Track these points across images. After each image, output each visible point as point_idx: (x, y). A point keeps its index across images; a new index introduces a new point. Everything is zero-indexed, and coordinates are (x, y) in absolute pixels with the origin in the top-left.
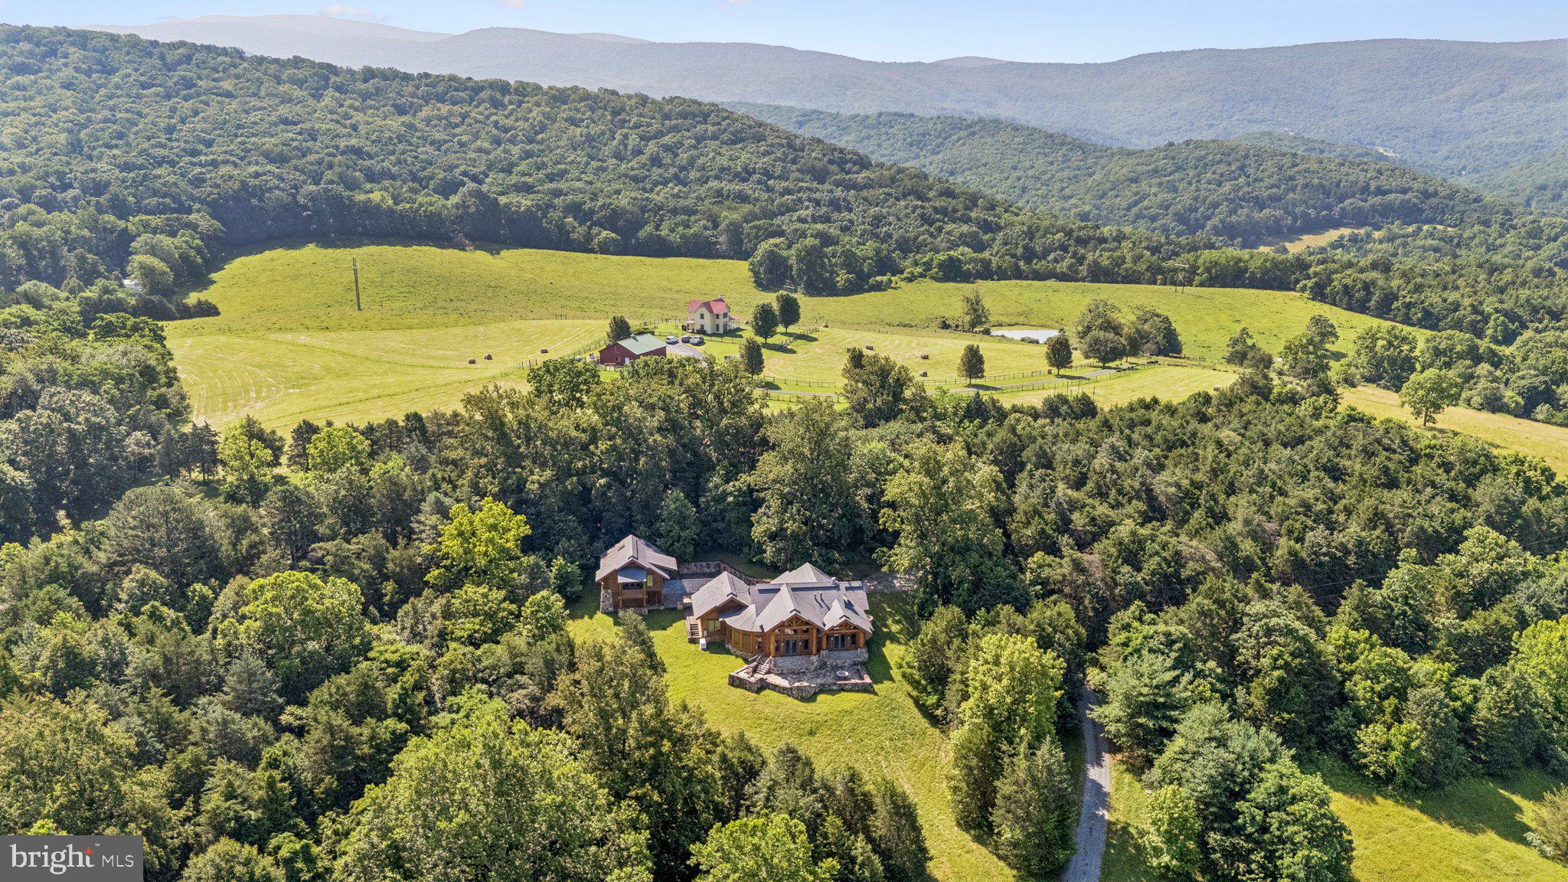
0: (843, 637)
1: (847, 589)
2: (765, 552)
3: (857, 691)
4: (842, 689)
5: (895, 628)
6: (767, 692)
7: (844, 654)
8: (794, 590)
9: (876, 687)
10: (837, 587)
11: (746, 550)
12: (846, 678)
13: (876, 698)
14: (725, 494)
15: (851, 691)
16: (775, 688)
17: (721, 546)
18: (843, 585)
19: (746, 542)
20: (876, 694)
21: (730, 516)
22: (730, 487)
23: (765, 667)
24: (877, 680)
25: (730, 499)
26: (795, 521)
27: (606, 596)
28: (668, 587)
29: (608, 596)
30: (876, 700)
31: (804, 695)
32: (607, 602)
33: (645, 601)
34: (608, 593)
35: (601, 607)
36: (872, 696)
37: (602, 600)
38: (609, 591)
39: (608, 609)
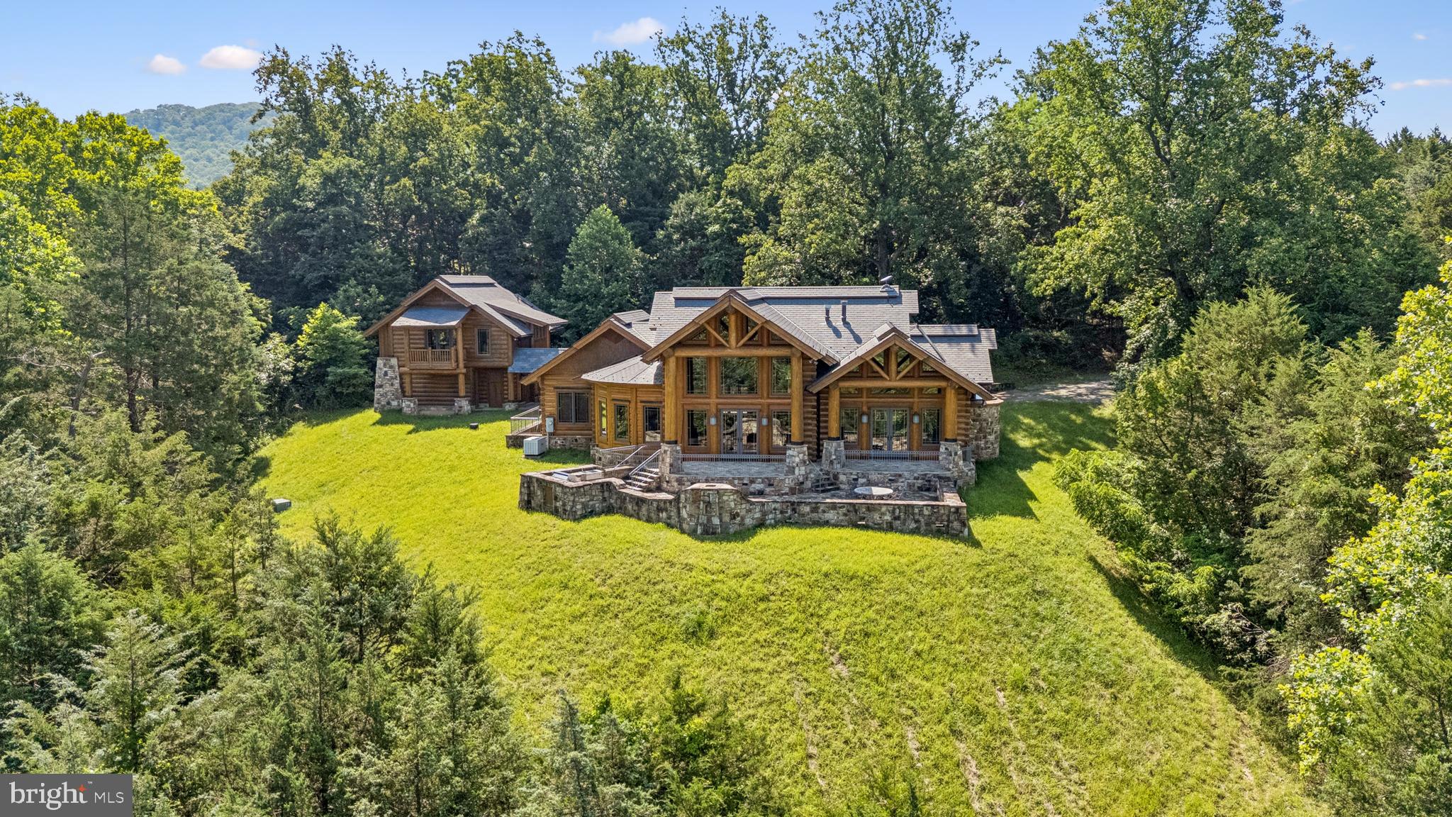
9: (978, 526)
10: (894, 300)
13: (973, 555)
14: (703, 220)
15: (887, 529)
20: (976, 544)
22: (716, 209)
23: (646, 475)
24: (981, 508)
25: (715, 228)
27: (386, 374)
28: (524, 360)
29: (390, 373)
30: (977, 559)
31: (716, 521)
32: (388, 388)
33: (461, 379)
34: (391, 367)
35: (377, 396)
36: (961, 547)
37: (378, 382)
38: (394, 361)
39: (389, 403)
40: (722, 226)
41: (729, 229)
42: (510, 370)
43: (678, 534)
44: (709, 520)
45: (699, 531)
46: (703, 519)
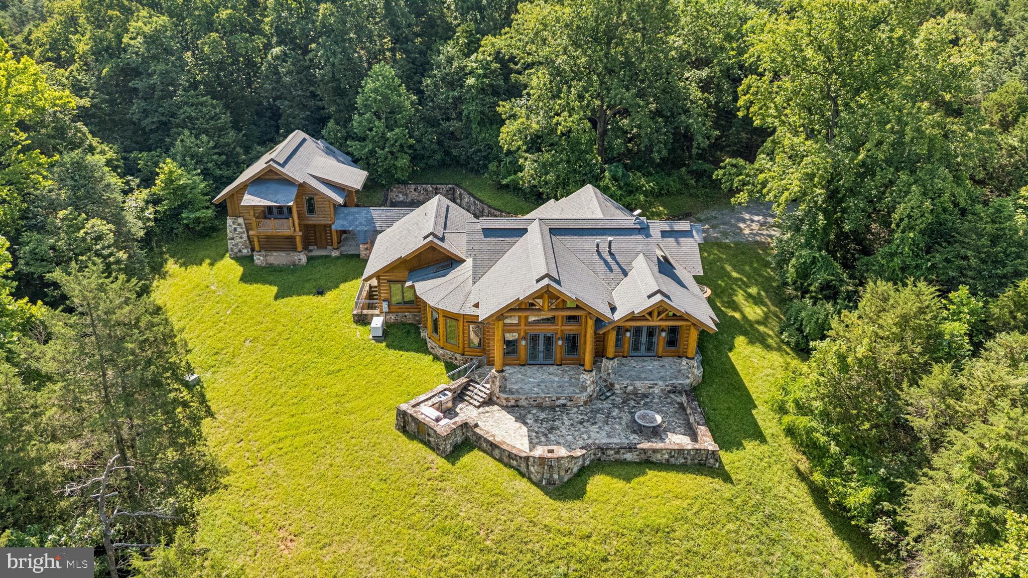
0: (651, 332)
1: (664, 234)
2: (521, 169)
3: (683, 468)
4: (647, 462)
5: (754, 312)
6: (474, 459)
7: (652, 365)
8: (554, 231)
9: (726, 457)
10: (644, 231)
11: (492, 166)
12: (656, 432)
13: (727, 490)
14: (463, 73)
15: (666, 466)
16: (492, 449)
17: (456, 161)
18: (657, 226)
19: (492, 152)
20: (727, 478)
21: (470, 109)
22: (471, 63)
23: (481, 390)
24: (728, 442)
25: (471, 81)
26: (571, 111)
27: (235, 229)
28: (344, 219)
29: (239, 229)
30: (727, 495)
31: (556, 476)
32: (238, 240)
33: (298, 240)
34: (239, 225)
35: (230, 246)
36: (717, 483)
37: (230, 235)
38: (241, 220)
39: (240, 251)
40: (477, 80)
41: (482, 83)
42: (333, 227)
43: (528, 484)
44: (551, 476)
45: (544, 483)
46: (547, 476)
